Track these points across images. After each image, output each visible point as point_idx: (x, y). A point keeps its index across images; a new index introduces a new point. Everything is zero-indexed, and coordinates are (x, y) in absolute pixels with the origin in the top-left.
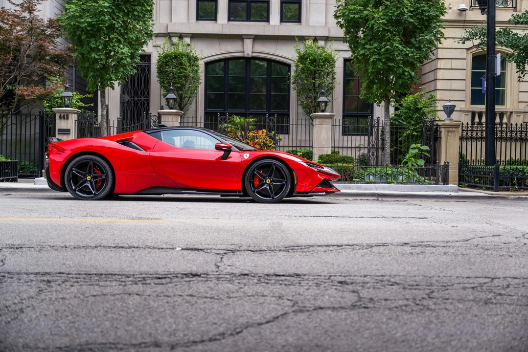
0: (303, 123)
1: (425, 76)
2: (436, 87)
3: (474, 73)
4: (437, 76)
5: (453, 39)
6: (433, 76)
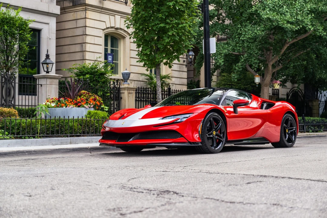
1: (61, 47)
2: (85, 57)
3: (105, 48)
4: (86, 49)
5: (95, 21)
6: (77, 48)
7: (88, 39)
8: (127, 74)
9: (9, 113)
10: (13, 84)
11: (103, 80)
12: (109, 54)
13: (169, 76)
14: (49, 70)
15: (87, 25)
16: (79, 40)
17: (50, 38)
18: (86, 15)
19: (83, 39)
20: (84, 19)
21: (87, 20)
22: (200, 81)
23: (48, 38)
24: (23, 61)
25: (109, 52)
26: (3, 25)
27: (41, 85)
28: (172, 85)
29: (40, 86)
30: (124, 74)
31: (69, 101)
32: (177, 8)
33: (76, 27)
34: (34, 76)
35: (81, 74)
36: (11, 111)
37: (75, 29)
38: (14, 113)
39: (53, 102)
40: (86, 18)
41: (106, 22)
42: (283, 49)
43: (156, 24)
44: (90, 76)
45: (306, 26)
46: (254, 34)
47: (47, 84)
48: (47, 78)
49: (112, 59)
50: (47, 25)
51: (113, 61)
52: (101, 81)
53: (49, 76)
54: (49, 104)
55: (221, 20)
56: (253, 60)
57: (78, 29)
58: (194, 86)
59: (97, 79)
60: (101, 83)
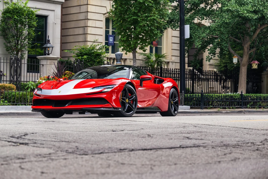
0: (5, 61)
1: (67, 30)
2: (87, 39)
3: (106, 31)
4: (87, 32)
5: (97, 7)
6: (81, 31)
7: (90, 23)
8: (119, 55)
9: (9, 87)
10: (19, 64)
11: (98, 60)
12: (110, 35)
13: (164, 55)
14: (50, 53)
15: (89, 11)
16: (82, 24)
17: (55, 23)
18: (88, 2)
19: (85, 23)
20: (86, 5)
21: (89, 6)
22: (203, 59)
23: (53, 23)
24: (30, 44)
25: (111, 33)
26: (14, 14)
27: (43, 65)
28: (172, 63)
29: (41, 65)
30: (117, 55)
31: (56, 79)
32: (146, 5)
33: (79, 12)
34: (37, 58)
35: (80, 55)
36: (11, 86)
37: (79, 14)
38: (13, 88)
39: (44, 79)
40: (88, 4)
41: (107, 7)
42: (255, 33)
43: (130, 16)
44: (88, 56)
45: (265, 15)
46: (222, 21)
47: (47, 64)
48: (47, 59)
49: (113, 40)
50: (53, 12)
51: (114, 42)
52: (96, 61)
53: (49, 58)
54: (41, 81)
55: (210, 5)
56: (224, 44)
57: (81, 14)
58: (197, 64)
59: (93, 59)
60: (96, 63)
